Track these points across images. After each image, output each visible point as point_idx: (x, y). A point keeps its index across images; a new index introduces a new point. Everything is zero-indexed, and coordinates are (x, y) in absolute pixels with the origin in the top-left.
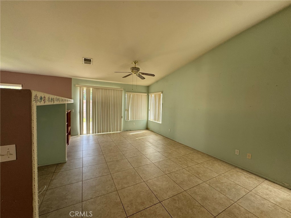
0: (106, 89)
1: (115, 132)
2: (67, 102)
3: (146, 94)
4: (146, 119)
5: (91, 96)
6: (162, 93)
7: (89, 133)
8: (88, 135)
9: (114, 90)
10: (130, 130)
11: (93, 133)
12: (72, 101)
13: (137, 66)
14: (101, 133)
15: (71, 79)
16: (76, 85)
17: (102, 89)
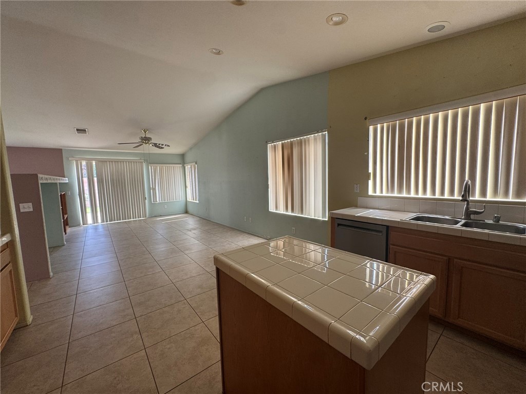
0: (117, 161)
1: (137, 219)
2: (58, 182)
3: (181, 165)
4: (184, 199)
5: (95, 172)
6: (196, 163)
7: (97, 222)
8: (96, 224)
9: (130, 162)
10: (161, 216)
11: (103, 221)
12: (66, 180)
13: (148, 136)
14: (115, 221)
15: (62, 149)
16: (70, 159)
17: (111, 161)
